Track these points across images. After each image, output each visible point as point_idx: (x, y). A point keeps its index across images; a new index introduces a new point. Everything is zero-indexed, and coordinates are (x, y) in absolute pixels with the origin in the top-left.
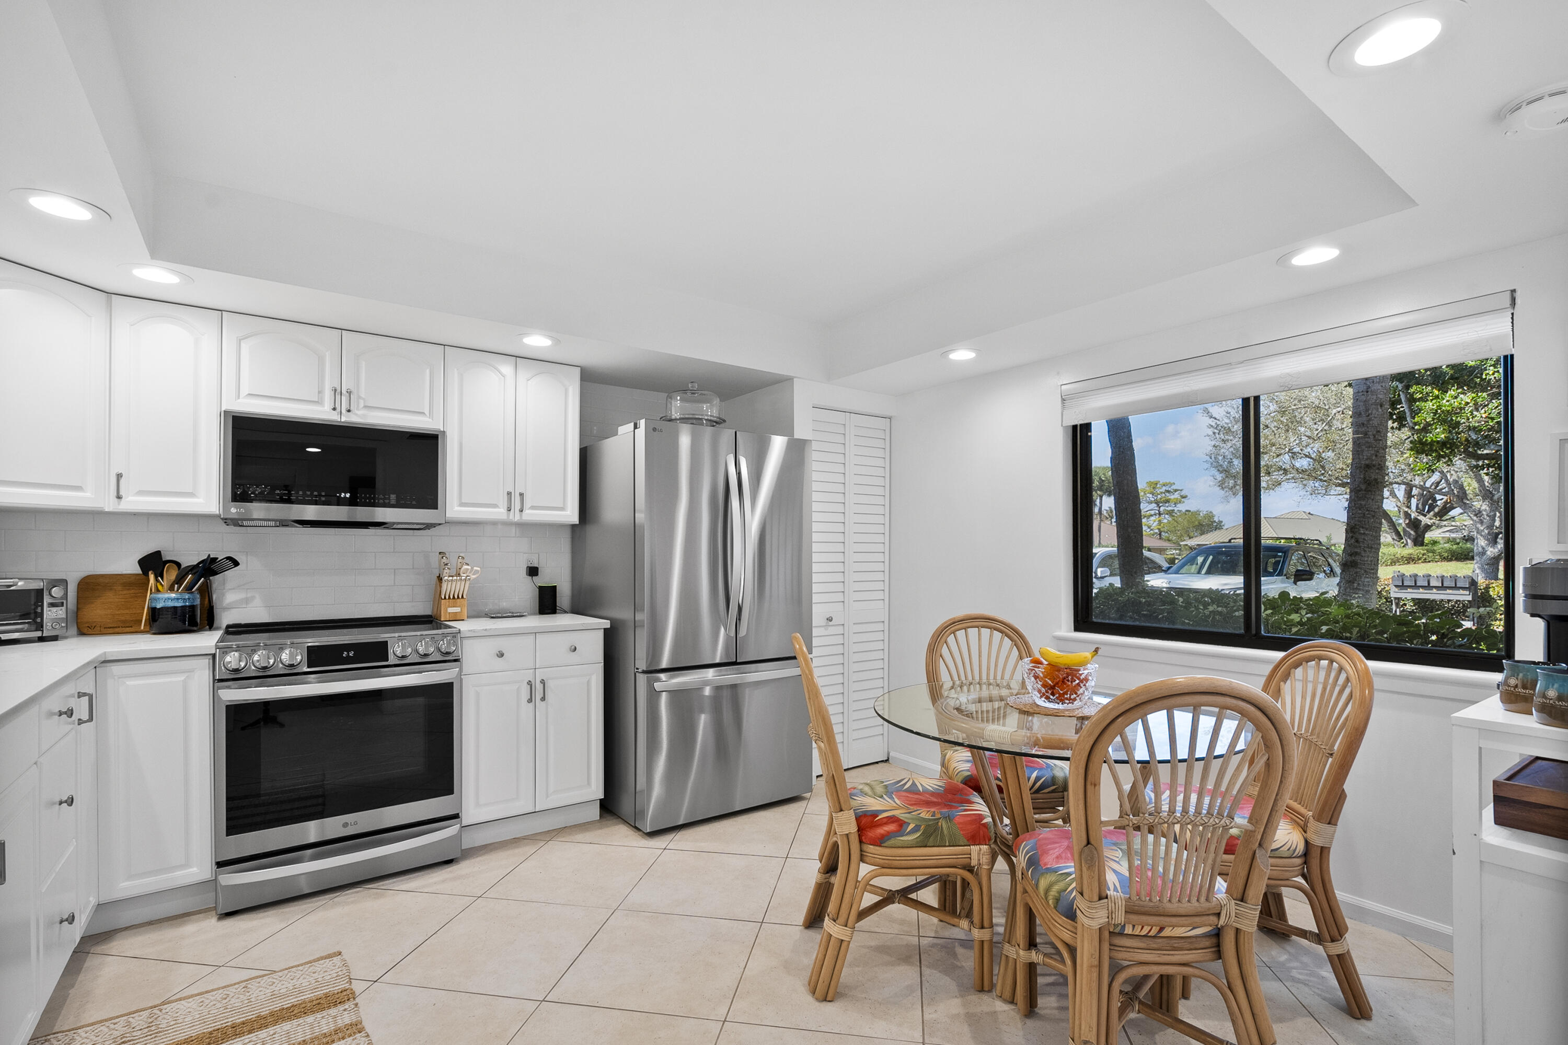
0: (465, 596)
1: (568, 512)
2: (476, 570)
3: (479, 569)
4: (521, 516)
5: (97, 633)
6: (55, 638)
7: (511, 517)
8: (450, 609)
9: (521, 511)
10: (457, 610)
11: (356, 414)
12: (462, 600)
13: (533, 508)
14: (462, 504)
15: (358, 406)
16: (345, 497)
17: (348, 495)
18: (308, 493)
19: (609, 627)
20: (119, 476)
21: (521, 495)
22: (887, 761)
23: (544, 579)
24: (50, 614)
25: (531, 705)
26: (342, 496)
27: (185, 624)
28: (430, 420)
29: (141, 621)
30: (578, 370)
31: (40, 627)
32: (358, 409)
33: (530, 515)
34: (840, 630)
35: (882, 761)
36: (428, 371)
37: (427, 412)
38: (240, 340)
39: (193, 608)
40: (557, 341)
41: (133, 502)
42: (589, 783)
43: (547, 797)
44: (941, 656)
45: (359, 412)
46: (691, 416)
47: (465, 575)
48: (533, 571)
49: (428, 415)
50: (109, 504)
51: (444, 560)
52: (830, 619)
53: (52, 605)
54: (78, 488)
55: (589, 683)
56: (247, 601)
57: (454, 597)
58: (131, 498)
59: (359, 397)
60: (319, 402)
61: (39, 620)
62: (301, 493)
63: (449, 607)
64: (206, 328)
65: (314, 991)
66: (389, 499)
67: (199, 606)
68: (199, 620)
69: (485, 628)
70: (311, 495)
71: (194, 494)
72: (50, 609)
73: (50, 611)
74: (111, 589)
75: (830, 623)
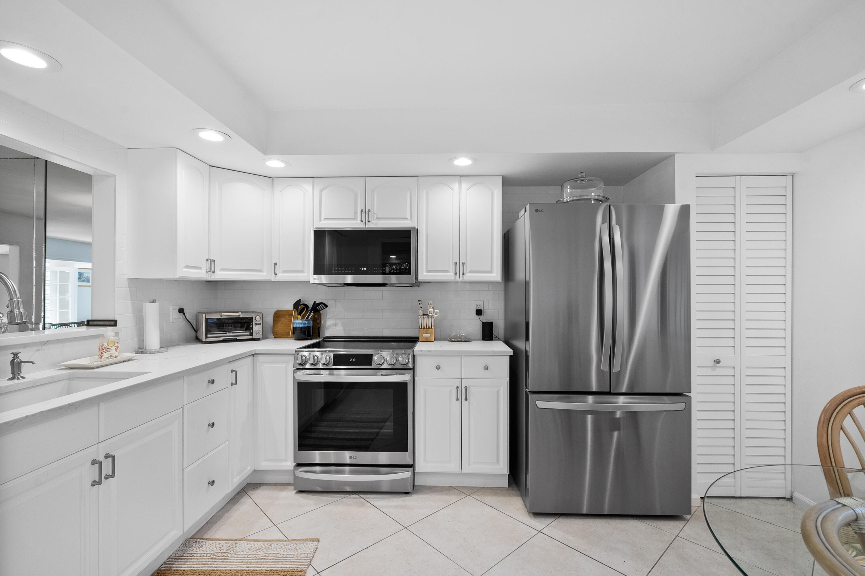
0: (433, 327)
1: (495, 274)
2: (436, 312)
3: (438, 311)
4: (463, 277)
5: (279, 337)
6: (258, 339)
7: (457, 278)
8: (425, 334)
9: (463, 274)
10: (428, 335)
11: (372, 223)
12: (431, 329)
13: (471, 272)
14: (428, 271)
15: (374, 218)
16: (364, 270)
17: (365, 269)
18: (346, 268)
19: (512, 355)
20: (275, 264)
21: (463, 264)
22: (790, 499)
23: (485, 318)
24: (257, 329)
25: (458, 403)
26: (362, 269)
27: (305, 335)
28: (410, 222)
29: (290, 332)
30: (500, 179)
31: (251, 334)
32: (373, 221)
33: (469, 276)
34: (731, 372)
35: (784, 498)
36: (408, 194)
37: (409, 218)
38: (321, 191)
39: (308, 328)
40: (475, 160)
41: (282, 277)
42: (498, 462)
43: (469, 465)
44: (842, 429)
45: (374, 222)
46: (579, 198)
47: (431, 314)
48: (479, 312)
49: (409, 219)
50: (273, 278)
51: (421, 305)
52: (717, 362)
53: (256, 324)
54: (260, 271)
55: (498, 392)
56: (335, 325)
57: (427, 328)
58: (280, 274)
59: (374, 213)
60: (355, 219)
61: (251, 331)
62: (343, 268)
63: (424, 333)
64: (307, 187)
65: (292, 563)
66: (385, 270)
67: (312, 327)
68: (311, 334)
69: (428, 350)
70: (348, 270)
71: (303, 271)
72: (256, 326)
73: (255, 327)
74: (284, 317)
75: (718, 365)
